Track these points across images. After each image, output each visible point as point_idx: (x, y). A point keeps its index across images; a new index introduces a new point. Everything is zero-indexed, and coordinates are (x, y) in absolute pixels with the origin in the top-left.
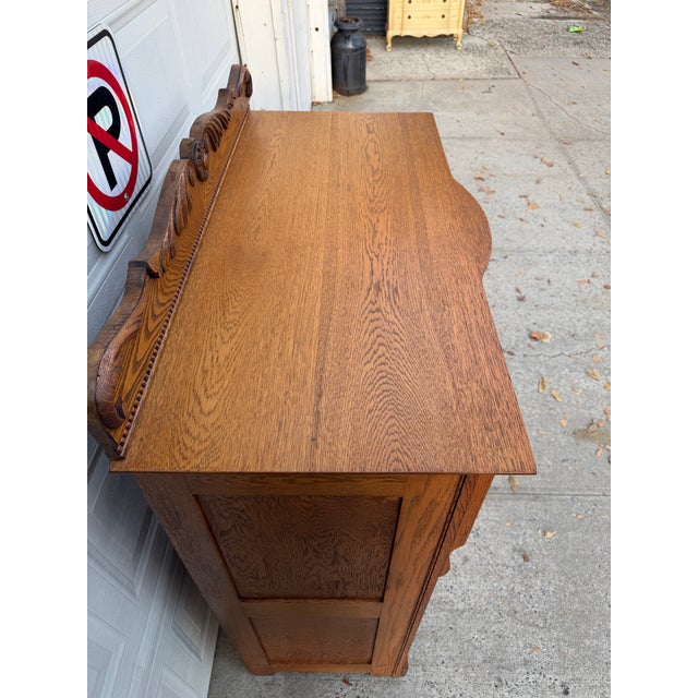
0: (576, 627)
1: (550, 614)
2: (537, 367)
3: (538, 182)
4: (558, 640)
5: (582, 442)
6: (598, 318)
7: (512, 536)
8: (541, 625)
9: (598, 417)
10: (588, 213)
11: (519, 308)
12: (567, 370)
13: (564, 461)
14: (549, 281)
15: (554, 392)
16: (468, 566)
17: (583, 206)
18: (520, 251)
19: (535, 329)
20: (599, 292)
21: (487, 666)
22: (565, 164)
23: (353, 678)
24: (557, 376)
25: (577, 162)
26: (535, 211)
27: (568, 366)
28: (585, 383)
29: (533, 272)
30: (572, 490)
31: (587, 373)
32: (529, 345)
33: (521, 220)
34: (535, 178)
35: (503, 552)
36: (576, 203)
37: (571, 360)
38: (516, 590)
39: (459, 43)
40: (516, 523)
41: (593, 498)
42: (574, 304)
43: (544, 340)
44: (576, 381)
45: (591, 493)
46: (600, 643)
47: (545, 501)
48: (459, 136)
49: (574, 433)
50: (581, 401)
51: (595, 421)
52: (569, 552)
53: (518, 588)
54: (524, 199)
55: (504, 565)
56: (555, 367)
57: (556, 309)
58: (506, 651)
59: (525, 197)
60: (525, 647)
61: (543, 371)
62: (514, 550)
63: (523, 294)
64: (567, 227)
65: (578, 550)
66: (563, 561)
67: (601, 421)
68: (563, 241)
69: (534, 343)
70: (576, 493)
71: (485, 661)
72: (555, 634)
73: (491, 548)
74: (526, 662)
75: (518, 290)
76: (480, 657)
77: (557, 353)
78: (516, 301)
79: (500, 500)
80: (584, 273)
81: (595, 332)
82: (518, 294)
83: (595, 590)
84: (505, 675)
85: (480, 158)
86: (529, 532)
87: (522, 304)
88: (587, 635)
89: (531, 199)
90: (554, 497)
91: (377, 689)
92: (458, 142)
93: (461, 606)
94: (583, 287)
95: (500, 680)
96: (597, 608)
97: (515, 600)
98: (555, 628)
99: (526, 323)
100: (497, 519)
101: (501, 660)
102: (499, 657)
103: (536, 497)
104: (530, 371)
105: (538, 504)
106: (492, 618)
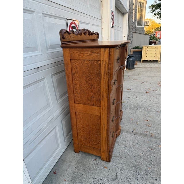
1: (156, 162)
7: (149, 144)
8: (153, 164)
16: (134, 147)
21: (134, 167)
23: (97, 160)
35: (145, 147)
38: (147, 155)
39: (159, 62)
40: (151, 142)
48: (155, 76)
55: (145, 149)
58: (140, 166)
60: (146, 166)
62: (149, 147)
72: (156, 167)
73: (142, 145)
74: (145, 170)
76: (132, 165)
79: (147, 137)
84: (138, 171)
86: (154, 145)
91: (102, 163)
93: (130, 154)
95: (136, 171)
97: (146, 157)
100: (145, 140)
101: (138, 167)
106: (138, 158)
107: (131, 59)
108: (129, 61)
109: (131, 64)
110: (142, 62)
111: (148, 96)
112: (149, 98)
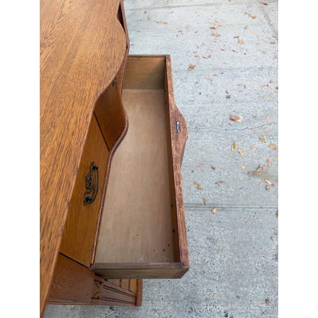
0: (236, 280)
1: (223, 273)
2: (232, 137)
3: (245, 28)
4: (225, 288)
5: (252, 178)
6: (270, 106)
7: (207, 231)
8: (217, 279)
9: (263, 163)
10: (272, 45)
11: (227, 102)
12: (248, 138)
13: (240, 189)
14: (245, 86)
15: (240, 150)
17: (270, 41)
18: (231, 69)
19: (233, 114)
20: (273, 91)
21: (186, 301)
22: (262, 17)
24: (242, 140)
25: (269, 15)
26: (242, 46)
27: (249, 135)
28: (259, 145)
29: (237, 81)
30: (243, 205)
31: (260, 139)
32: (230, 124)
33: (234, 51)
34: (244, 26)
35: (201, 240)
36: (266, 40)
37: (252, 132)
38: (206, 260)
40: (210, 224)
41: (254, 209)
42: (258, 99)
43: (238, 121)
44: (253, 143)
45: (254, 206)
46: (248, 290)
47: (227, 211)
48: (204, 3)
49: (248, 173)
50: (255, 155)
51: (261, 166)
52: (238, 239)
53: (207, 259)
54: (237, 39)
55: (201, 247)
56: (242, 136)
57: (247, 102)
58: (196, 294)
59: (237, 37)
60: (207, 291)
61: (235, 138)
62: (208, 238)
63: (230, 95)
64: (259, 54)
65: (242, 239)
66: (233, 245)
67: (264, 166)
68: (256, 62)
69: (232, 122)
70: (246, 207)
71: (185, 299)
72: (224, 284)
73: (195, 237)
74: (207, 300)
75: (227, 92)
76: (182, 296)
77: (244, 128)
78: (225, 99)
79: (203, 211)
80: (266, 80)
81: (268, 115)
82: (227, 94)
83: (249, 261)
84: (195, 306)
85: (215, 16)
86: (217, 228)
87: (229, 100)
88: (242, 285)
89: (240, 38)
90: (233, 209)
91: (127, 312)
92: (203, 8)
94: (264, 89)
95: (191, 309)
96: (249, 271)
97: (205, 266)
98: (225, 281)
99: (229, 111)
100: (200, 221)
101: (194, 298)
102: (192, 297)
103: (223, 209)
104: (228, 138)
105: (223, 213)
106: (191, 276)
111: (195, 81)
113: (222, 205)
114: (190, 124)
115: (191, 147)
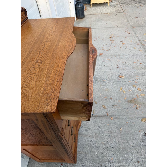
0: (123, 151)
1: (116, 148)
2: (120, 85)
3: (125, 38)
4: (118, 155)
5: (130, 104)
6: (137, 71)
7: (109, 128)
8: (114, 151)
9: (135, 97)
10: (138, 45)
11: (117, 69)
12: (128, 85)
13: (124, 108)
14: (126, 63)
15: (123, 91)
16: (96, 135)
17: (137, 43)
18: (119, 55)
19: (120, 75)
20: (139, 65)
21: (98, 161)
22: (133, 33)
23: (64, 164)
24: (125, 86)
25: (136, 32)
26: (124, 45)
27: (128, 84)
28: (132, 88)
29: (122, 60)
30: (126, 116)
31: (133, 86)
32: (119, 79)
33: (120, 47)
34: (125, 37)
35: (106, 132)
36: (135, 43)
37: (129, 83)
39: (109, 4)
40: (110, 124)
41: (131, 118)
42: (132, 68)
43: (123, 78)
44: (130, 88)
45: (131, 117)
46: (129, 156)
47: (118, 119)
48: (107, 27)
49: (128, 101)
50: (131, 93)
51: (134, 98)
52: (123, 132)
53: (109, 141)
54: (121, 42)
55: (106, 135)
56: (125, 84)
57: (127, 70)
58: (103, 158)
59: (122, 42)
60: (109, 157)
61: (121, 85)
62: (109, 131)
63: (118, 66)
64: (132, 49)
65: (126, 132)
66: (121, 134)
67: (135, 98)
68: (130, 52)
69: (120, 78)
70: (127, 117)
71: (98, 160)
72: (117, 153)
73: (103, 131)
74: (108, 161)
75: (117, 65)
76: (97, 159)
77: (125, 81)
78: (116, 68)
79: (106, 118)
80: (135, 60)
81: (136, 75)
82: (117, 66)
83: (129, 142)
84: (103, 164)
85: (111, 32)
86: (113, 127)
87: (118, 68)
88: (126, 154)
89: (123, 42)
90: (121, 118)
92: (106, 29)
93: (93, 146)
94: (134, 64)
95: (101, 165)
96: (129, 147)
97: (107, 144)
98: (117, 152)
99: (118, 73)
100: (105, 123)
101: (102, 160)
102: (101, 159)
103: (116, 118)
104: (118, 85)
105: (116, 120)
106: (101, 149)
107: (80, 6)
108: (78, 9)
109: (80, 13)
110: (91, 6)
111: (102, 60)
112: (103, 62)
113: (116, 116)
114: (100, 79)
115: (101, 89)
